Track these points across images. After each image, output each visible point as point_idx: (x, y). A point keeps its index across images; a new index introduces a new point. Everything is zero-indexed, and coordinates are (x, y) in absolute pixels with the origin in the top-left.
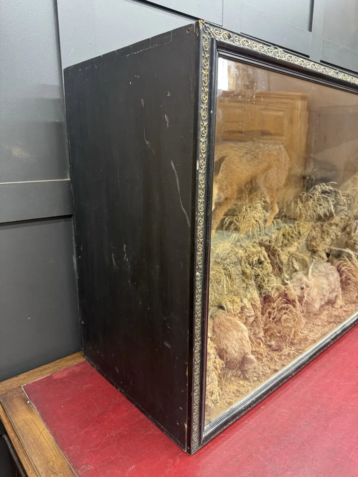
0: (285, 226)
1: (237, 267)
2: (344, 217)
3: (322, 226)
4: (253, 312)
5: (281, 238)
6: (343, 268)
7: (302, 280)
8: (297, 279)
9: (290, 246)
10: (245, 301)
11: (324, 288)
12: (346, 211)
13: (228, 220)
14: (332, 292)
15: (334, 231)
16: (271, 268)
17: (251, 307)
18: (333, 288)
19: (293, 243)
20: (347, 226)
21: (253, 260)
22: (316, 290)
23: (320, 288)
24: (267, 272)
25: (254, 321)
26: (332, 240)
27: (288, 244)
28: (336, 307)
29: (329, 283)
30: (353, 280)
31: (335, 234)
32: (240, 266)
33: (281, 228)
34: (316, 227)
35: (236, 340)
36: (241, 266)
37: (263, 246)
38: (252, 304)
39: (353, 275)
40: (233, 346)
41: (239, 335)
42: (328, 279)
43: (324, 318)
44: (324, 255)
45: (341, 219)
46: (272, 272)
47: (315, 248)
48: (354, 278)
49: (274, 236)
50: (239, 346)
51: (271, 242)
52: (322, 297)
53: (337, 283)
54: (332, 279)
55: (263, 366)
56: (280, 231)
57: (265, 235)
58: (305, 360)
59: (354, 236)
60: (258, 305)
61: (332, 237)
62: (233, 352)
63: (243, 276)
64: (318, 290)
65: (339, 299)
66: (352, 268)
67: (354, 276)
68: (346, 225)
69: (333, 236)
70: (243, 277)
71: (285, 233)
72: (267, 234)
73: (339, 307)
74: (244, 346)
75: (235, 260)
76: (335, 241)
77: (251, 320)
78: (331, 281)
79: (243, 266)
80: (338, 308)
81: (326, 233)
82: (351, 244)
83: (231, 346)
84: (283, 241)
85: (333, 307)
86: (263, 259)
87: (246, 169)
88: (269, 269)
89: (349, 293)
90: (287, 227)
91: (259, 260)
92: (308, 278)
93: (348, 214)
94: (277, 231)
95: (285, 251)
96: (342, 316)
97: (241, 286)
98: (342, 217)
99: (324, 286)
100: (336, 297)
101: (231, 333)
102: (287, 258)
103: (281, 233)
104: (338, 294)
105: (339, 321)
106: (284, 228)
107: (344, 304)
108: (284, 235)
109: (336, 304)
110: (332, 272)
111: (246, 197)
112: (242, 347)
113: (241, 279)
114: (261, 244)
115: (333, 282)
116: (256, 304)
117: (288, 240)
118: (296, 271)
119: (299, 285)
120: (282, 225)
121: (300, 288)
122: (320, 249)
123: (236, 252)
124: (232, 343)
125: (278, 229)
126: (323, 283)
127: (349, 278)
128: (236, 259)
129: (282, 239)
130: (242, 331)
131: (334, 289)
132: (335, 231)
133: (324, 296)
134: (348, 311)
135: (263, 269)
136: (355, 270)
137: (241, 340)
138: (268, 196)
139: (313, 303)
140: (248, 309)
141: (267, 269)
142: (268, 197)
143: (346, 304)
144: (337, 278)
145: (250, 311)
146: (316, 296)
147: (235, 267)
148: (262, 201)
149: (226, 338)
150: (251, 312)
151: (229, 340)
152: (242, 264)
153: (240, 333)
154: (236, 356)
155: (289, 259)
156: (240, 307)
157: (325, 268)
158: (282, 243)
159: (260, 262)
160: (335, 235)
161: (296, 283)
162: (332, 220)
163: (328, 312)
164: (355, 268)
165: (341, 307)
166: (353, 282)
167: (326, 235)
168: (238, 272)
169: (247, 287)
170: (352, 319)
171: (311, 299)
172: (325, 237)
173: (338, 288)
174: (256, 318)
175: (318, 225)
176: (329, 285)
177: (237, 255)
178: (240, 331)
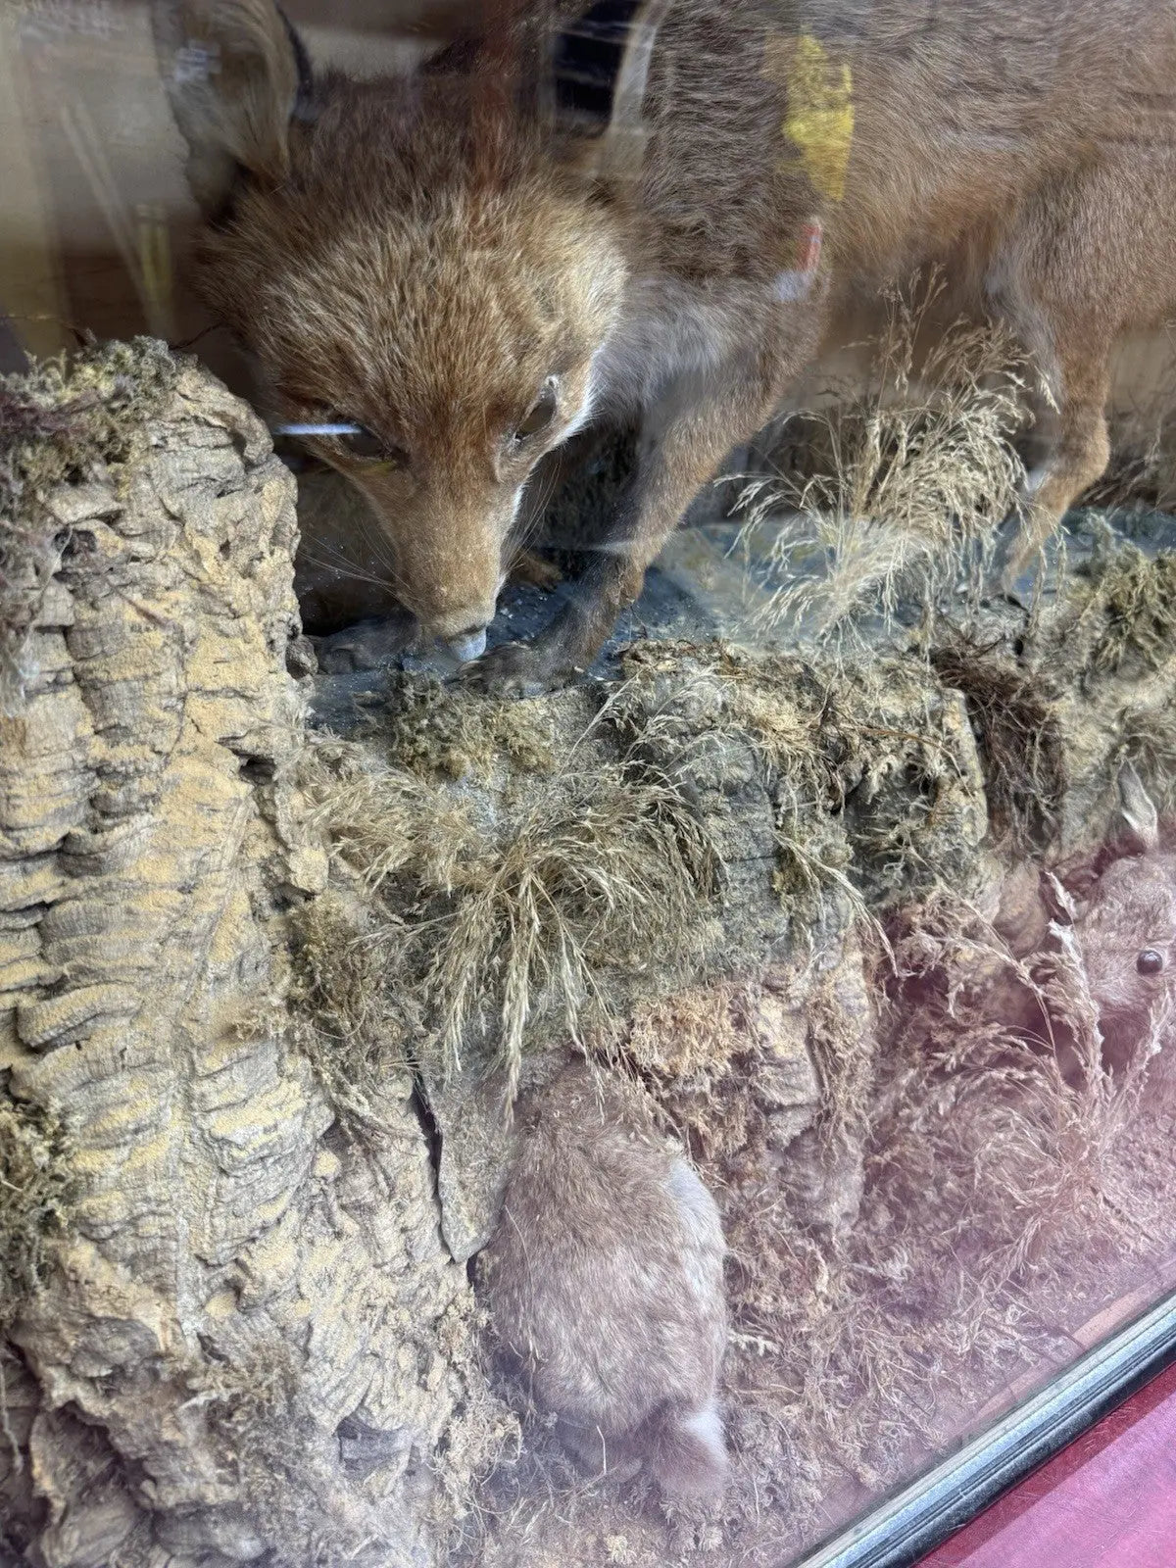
0: (1134, 556)
1: (747, 816)
4: (813, 1085)
5: (1093, 626)
7: (1156, 919)
8: (1129, 907)
9: (1142, 675)
10: (770, 1018)
13: (759, 498)
16: (983, 822)
17: (806, 1055)
19: (1157, 661)
21: (865, 771)
24: (947, 848)
25: (808, 1131)
27: (1126, 662)
32: (770, 810)
33: (1102, 568)
35: (619, 1314)
36: (776, 806)
37: (960, 687)
38: (810, 1041)
40: (593, 1345)
41: (649, 1282)
46: (985, 843)
49: (1047, 615)
50: (630, 1354)
51: (1027, 648)
55: (789, 1442)
56: (1095, 586)
57: (995, 603)
58: (1065, 1431)
60: (848, 1046)
62: (588, 1383)
63: (782, 870)
70: (779, 876)
71: (1122, 601)
72: (1013, 602)
74: (663, 1358)
75: (736, 771)
77: (788, 1127)
79: (789, 812)
83: (578, 1347)
84: (1105, 644)
86: (936, 766)
87: (911, 149)
88: (967, 828)
90: (1144, 564)
91: (910, 770)
94: (1075, 581)
95: (1104, 700)
97: (755, 925)
101: (589, 1267)
102: (1103, 742)
103: (1101, 598)
106: (1126, 569)
108: (1113, 610)
111: (899, 356)
112: (649, 1362)
113: (765, 884)
114: (949, 666)
116: (838, 1043)
117: (1131, 640)
118: (1134, 847)
119: (1133, 950)
120: (1115, 550)
123: (751, 719)
124: (589, 1333)
125: (1083, 571)
128: (742, 768)
129: (1098, 635)
130: (673, 1259)
135: (928, 822)
137: (652, 1317)
138: (1058, 367)
140: (780, 1065)
141: (950, 831)
142: (1053, 374)
145: (788, 1075)
147: (736, 812)
148: (1007, 393)
149: (558, 1291)
150: (794, 1081)
151: (572, 1314)
152: (783, 799)
153: (654, 1267)
154: (603, 1407)
155: (1114, 751)
156: (728, 1053)
158: (1095, 654)
159: (918, 782)
161: (1120, 933)
168: (752, 844)
169: (790, 938)
174: (820, 1118)
177: (755, 745)
178: (659, 1262)
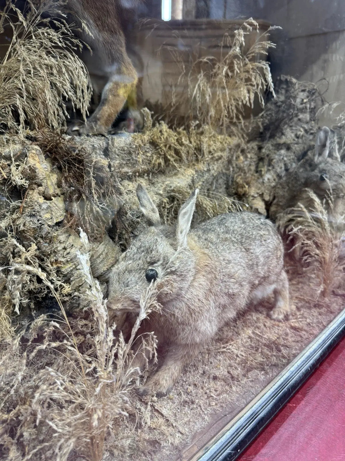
2: (302, 133)
3: (260, 148)
6: (295, 230)
7: (153, 251)
9: (175, 174)
11: (230, 276)
12: (307, 123)
14: (260, 284)
15: (283, 159)
18: (262, 274)
19: (176, 165)
20: (308, 150)
22: (202, 281)
23: (220, 277)
26: (279, 176)
28: (275, 316)
29: (250, 263)
30: (316, 256)
31: (285, 165)
34: (249, 152)
39: (316, 243)
42: (247, 250)
43: (239, 353)
44: (260, 205)
45: (297, 137)
47: (240, 190)
48: (318, 252)
52: (224, 300)
53: (275, 261)
54: (258, 250)
59: (320, 163)
61: (279, 170)
64: (211, 283)
65: (284, 298)
66: (313, 229)
67: (318, 246)
68: (306, 149)
69: (280, 168)
73: (281, 317)
76: (284, 179)
78: (257, 257)
80: (279, 321)
81: (266, 162)
82: (315, 179)
85: (269, 316)
89: (307, 283)
92: (174, 246)
93: (311, 129)
96: (286, 346)
98: (299, 133)
99: (232, 269)
100: (276, 292)
104: (279, 288)
105: (274, 360)
107: (294, 307)
108: (154, 144)
109: (276, 309)
110: (262, 233)
115: (262, 259)
121: (144, 276)
122: (253, 191)
126: (229, 262)
127: (307, 251)
129: (149, 155)
131: (265, 278)
132: (285, 159)
133: (232, 296)
134: (301, 329)
136: (320, 234)
139: (195, 321)
143: (298, 309)
144: (277, 249)
146: (204, 301)
157: (244, 222)
160: (283, 168)
162: (280, 138)
163: (253, 333)
164: (320, 229)
165: (286, 318)
166: (317, 261)
167: (266, 167)
170: (309, 357)
171: (185, 309)
172: (264, 169)
173: (279, 274)
175: (253, 148)
176: (251, 267)
